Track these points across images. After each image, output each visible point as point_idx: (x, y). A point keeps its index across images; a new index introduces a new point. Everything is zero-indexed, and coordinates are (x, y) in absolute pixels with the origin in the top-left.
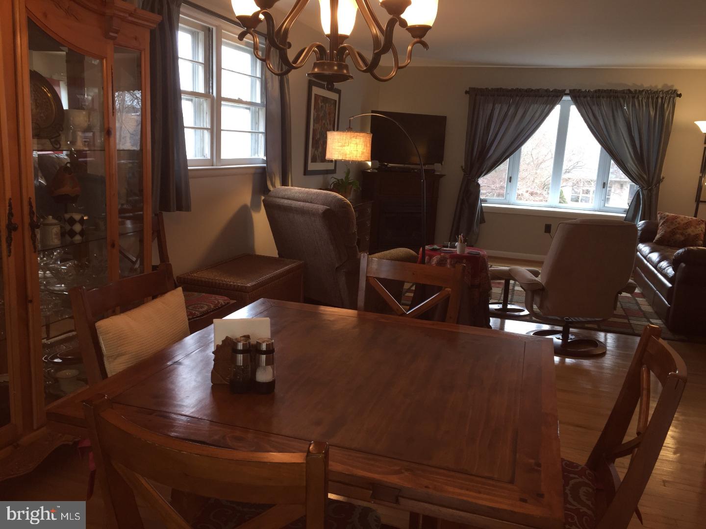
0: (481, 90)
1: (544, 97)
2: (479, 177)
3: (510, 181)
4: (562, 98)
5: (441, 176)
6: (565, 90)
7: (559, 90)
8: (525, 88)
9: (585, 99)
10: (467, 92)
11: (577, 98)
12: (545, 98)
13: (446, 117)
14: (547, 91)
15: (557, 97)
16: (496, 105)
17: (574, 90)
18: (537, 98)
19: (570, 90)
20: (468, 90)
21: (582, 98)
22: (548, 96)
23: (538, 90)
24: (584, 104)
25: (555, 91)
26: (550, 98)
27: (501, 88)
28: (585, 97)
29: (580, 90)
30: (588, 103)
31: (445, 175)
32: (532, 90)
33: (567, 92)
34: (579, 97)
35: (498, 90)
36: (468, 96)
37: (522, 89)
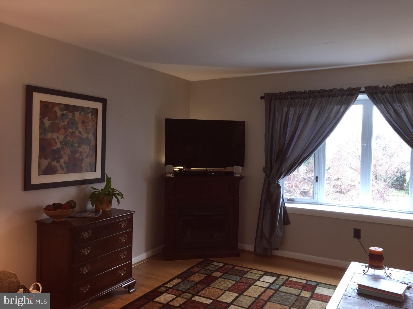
0: (276, 95)
1: (337, 97)
2: (279, 178)
3: (317, 181)
4: (357, 96)
5: (241, 178)
6: (360, 88)
7: (354, 89)
8: (318, 89)
9: (383, 96)
10: (262, 98)
11: (375, 95)
12: (340, 97)
13: (244, 122)
14: (341, 90)
15: (352, 95)
16: (291, 108)
17: (370, 87)
18: (331, 98)
19: (366, 88)
20: (263, 95)
21: (380, 95)
22: (343, 96)
23: (331, 91)
24: (382, 100)
25: (350, 89)
26: (345, 97)
27: (294, 92)
28: (383, 93)
29: (376, 87)
30: (387, 99)
31: (245, 177)
32: (326, 91)
33: (363, 89)
34: (376, 93)
35: (290, 93)
36: (263, 100)
37: (315, 91)
